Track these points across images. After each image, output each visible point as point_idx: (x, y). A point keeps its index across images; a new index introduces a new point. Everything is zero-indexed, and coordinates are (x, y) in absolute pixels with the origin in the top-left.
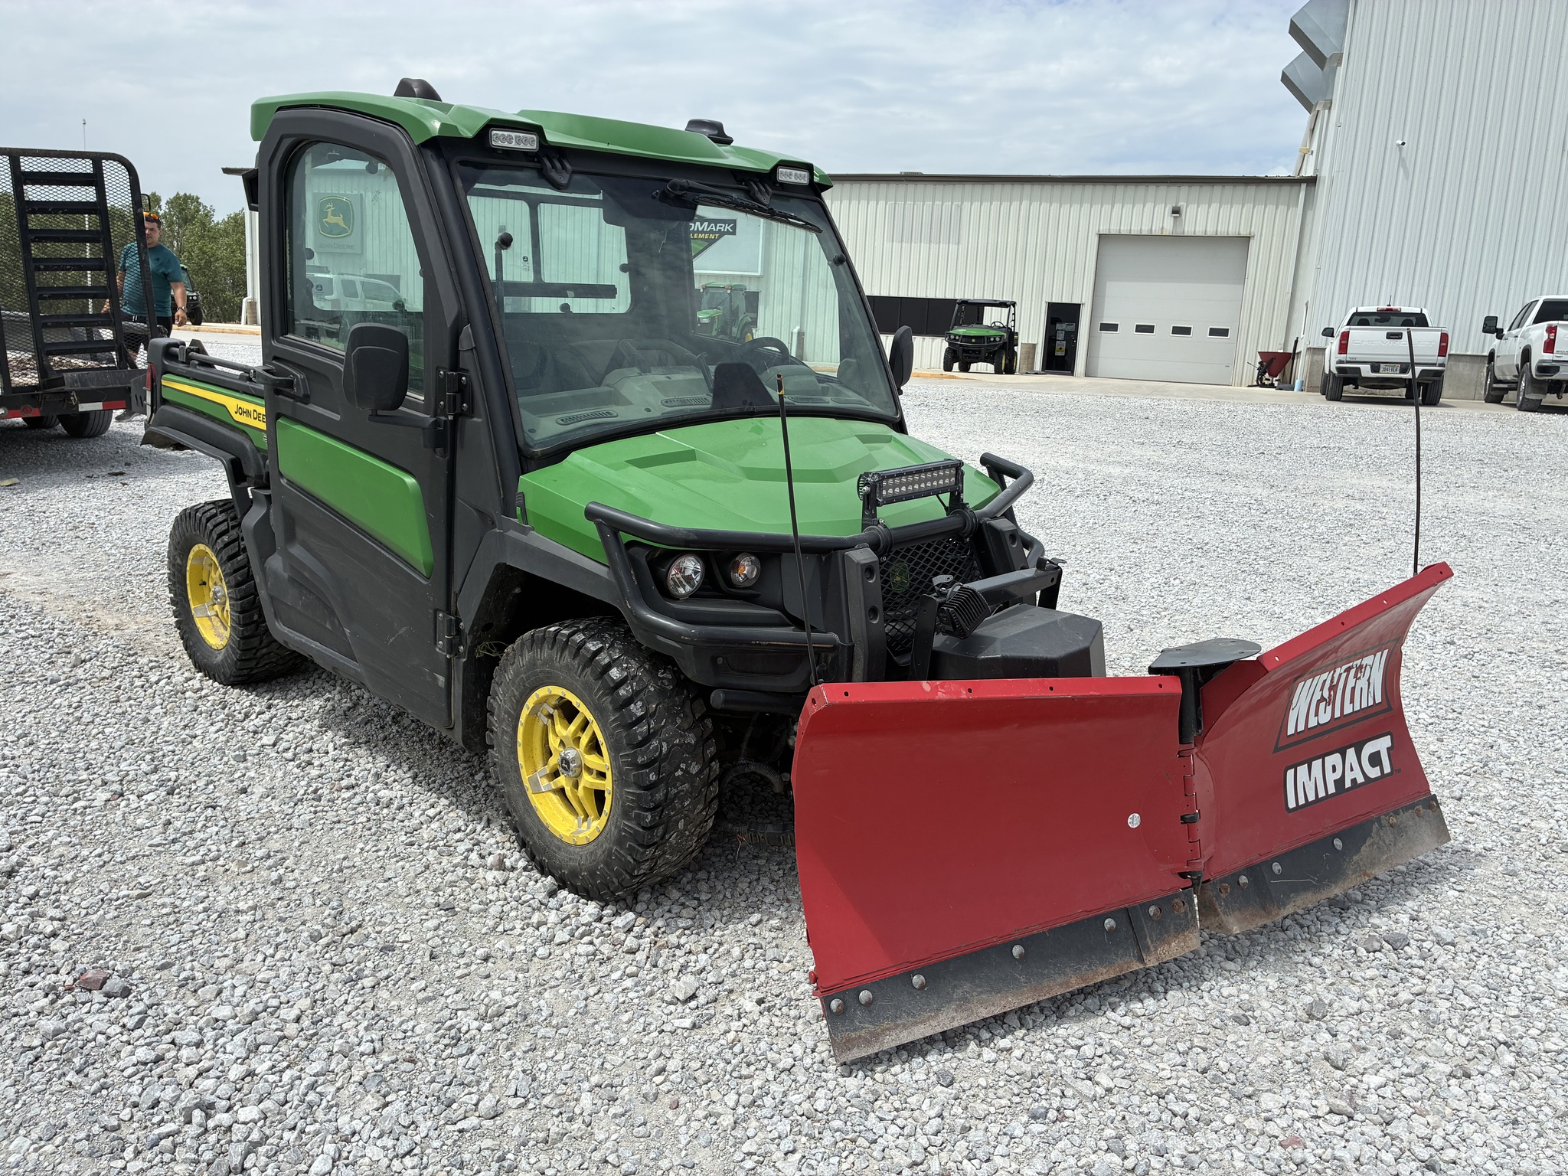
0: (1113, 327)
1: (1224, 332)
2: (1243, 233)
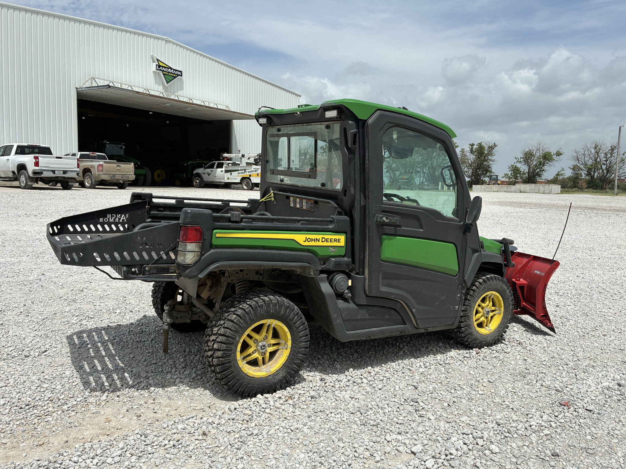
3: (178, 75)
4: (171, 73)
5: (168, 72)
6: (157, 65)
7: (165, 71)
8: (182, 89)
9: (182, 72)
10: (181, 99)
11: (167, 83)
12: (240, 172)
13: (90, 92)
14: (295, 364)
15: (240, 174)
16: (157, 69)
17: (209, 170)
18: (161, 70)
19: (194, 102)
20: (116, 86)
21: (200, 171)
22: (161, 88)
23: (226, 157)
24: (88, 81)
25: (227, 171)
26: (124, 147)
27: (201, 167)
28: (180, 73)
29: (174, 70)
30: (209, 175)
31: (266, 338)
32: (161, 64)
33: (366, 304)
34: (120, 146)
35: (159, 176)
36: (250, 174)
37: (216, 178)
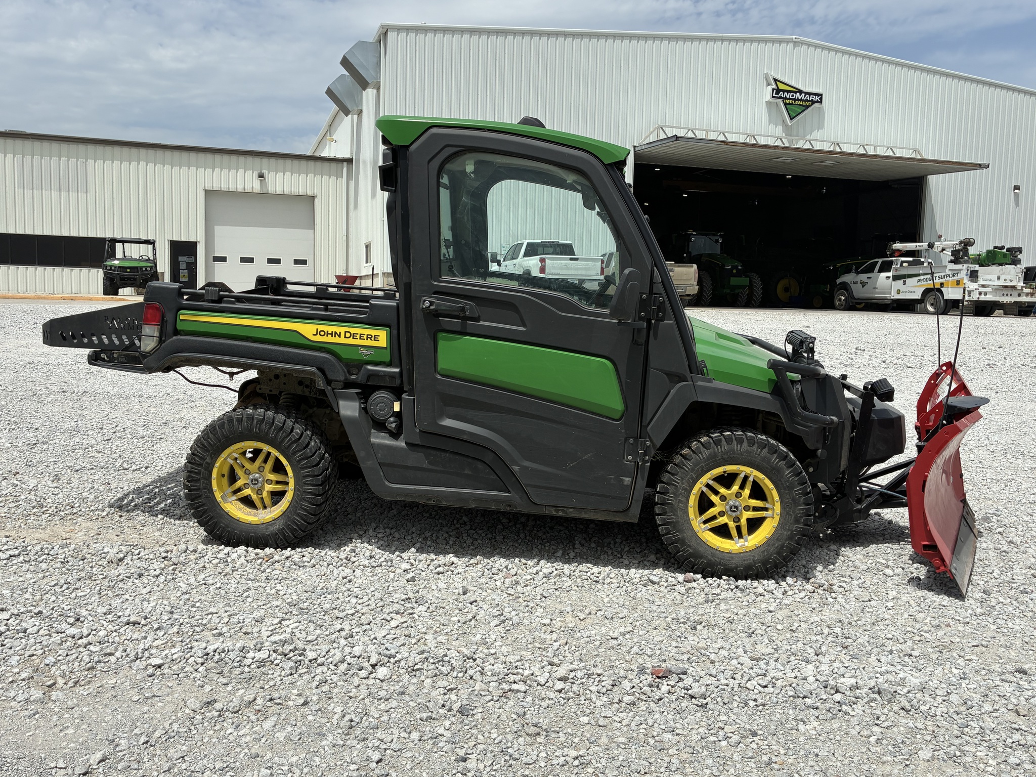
0: (223, 259)
1: (304, 262)
2: (309, 193)
3: (813, 102)
4: (801, 100)
5: (795, 100)
6: (773, 89)
7: (789, 99)
8: (820, 126)
9: (821, 95)
10: (818, 146)
11: (791, 119)
12: (922, 277)
13: (654, 150)
14: (298, 515)
15: (922, 283)
16: (773, 97)
17: (864, 277)
18: (780, 97)
19: (845, 150)
20: (699, 137)
21: (848, 278)
22: (779, 131)
23: (899, 250)
24: (652, 132)
25: (896, 278)
26: (720, 240)
27: (849, 271)
28: (817, 98)
29: (806, 93)
30: (863, 286)
31: (261, 470)
32: (781, 87)
33: (419, 443)
34: (714, 238)
35: (786, 290)
36: (941, 281)
37: (877, 290)
